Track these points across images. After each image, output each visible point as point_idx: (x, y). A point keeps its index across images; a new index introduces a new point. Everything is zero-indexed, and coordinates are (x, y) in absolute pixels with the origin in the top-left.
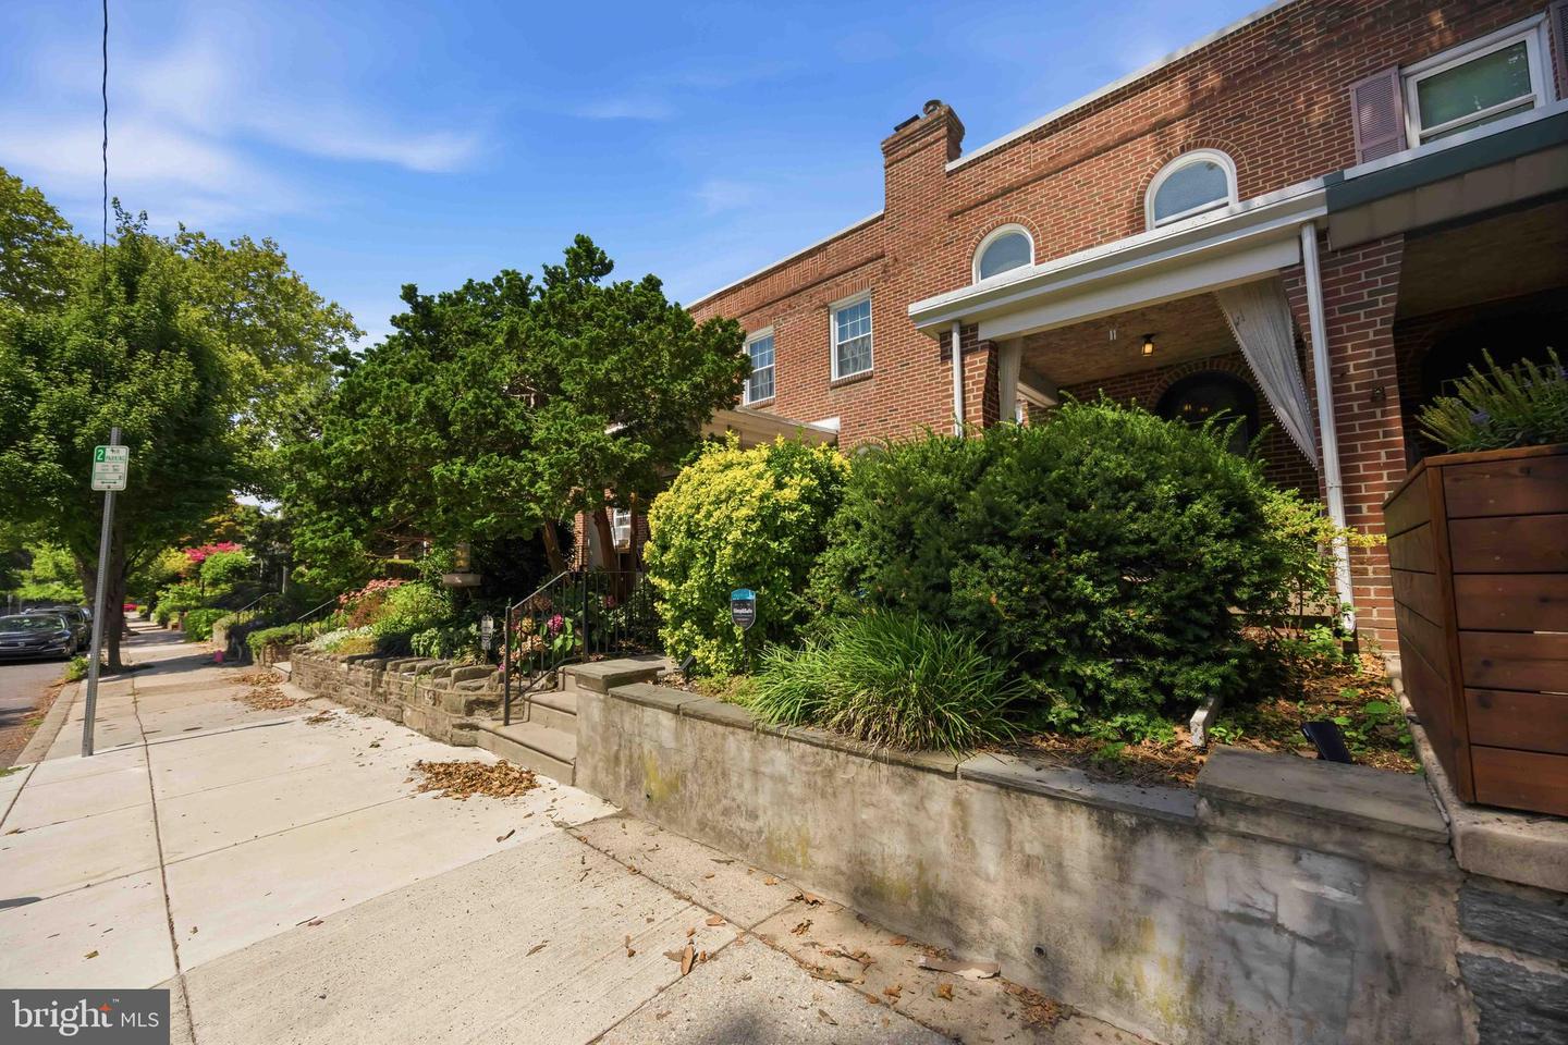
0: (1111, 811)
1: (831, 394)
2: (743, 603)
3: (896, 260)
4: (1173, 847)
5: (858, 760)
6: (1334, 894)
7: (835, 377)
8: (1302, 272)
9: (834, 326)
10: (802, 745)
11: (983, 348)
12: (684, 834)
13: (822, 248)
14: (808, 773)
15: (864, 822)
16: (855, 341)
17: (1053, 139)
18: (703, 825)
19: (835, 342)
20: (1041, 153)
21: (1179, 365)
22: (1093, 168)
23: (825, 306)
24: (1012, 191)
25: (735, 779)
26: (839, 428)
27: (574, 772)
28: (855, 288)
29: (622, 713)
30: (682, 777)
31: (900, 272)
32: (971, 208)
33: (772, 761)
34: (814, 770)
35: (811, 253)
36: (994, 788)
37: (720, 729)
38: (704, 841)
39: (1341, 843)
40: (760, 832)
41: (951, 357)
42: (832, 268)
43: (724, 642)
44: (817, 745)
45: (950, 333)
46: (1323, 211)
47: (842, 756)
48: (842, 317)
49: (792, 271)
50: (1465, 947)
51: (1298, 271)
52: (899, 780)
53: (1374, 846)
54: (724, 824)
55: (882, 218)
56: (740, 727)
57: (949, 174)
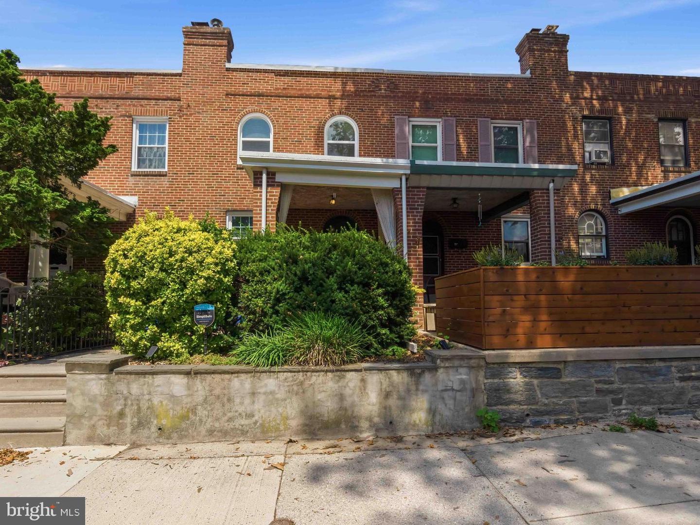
0: (414, 369)
1: (131, 179)
2: (205, 312)
3: (189, 106)
4: (430, 376)
5: (317, 374)
6: (464, 377)
7: (134, 168)
8: (401, 191)
9: (136, 134)
10: (285, 374)
11: (278, 186)
12: (196, 441)
13: (130, 75)
14: (289, 386)
15: (319, 400)
16: (151, 148)
17: (287, 79)
18: (211, 432)
19: (136, 144)
20: (281, 83)
21: (334, 210)
22: (305, 104)
23: (130, 116)
24: (263, 96)
25: (237, 400)
26: (137, 204)
27: (65, 437)
28: (156, 113)
29: (128, 383)
30: (194, 410)
31: (191, 115)
32: (239, 95)
33: (266, 385)
34: (292, 383)
35: (119, 75)
36: (377, 371)
37: (227, 376)
38: (214, 440)
39: (467, 363)
40: (255, 423)
41: (261, 186)
42: (136, 92)
43: (180, 337)
44: (294, 372)
45: (261, 174)
46: (408, 172)
47: (309, 374)
48: (142, 128)
49: (101, 81)
50: (486, 381)
51: (399, 190)
52: (337, 378)
53: (473, 362)
54: (228, 426)
55: (180, 75)
56: (243, 373)
57: (228, 70)
